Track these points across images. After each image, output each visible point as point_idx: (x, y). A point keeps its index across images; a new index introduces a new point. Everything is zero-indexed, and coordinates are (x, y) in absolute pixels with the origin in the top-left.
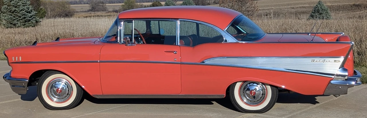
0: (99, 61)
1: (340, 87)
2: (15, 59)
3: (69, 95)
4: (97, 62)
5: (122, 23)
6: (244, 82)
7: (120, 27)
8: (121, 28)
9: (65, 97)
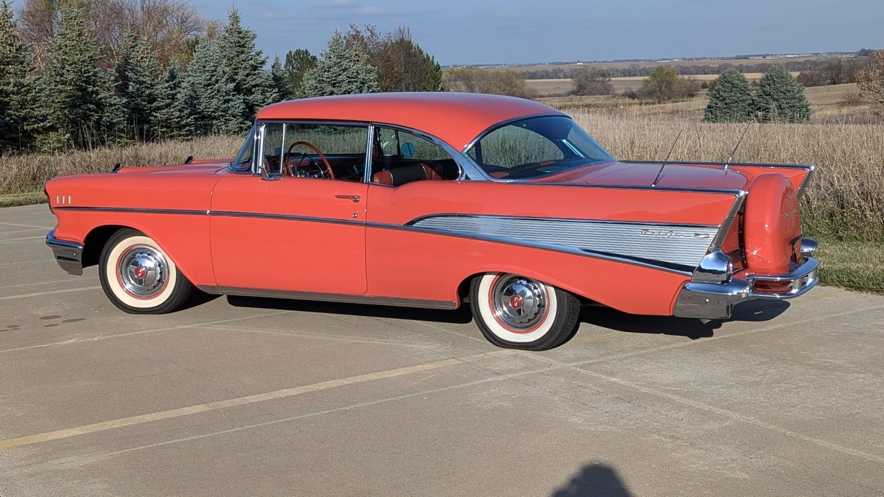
0: (208, 211)
1: (707, 300)
2: (61, 200)
3: (162, 283)
4: (204, 213)
5: (262, 129)
6: (502, 274)
7: (257, 135)
8: (259, 137)
9: (154, 287)
